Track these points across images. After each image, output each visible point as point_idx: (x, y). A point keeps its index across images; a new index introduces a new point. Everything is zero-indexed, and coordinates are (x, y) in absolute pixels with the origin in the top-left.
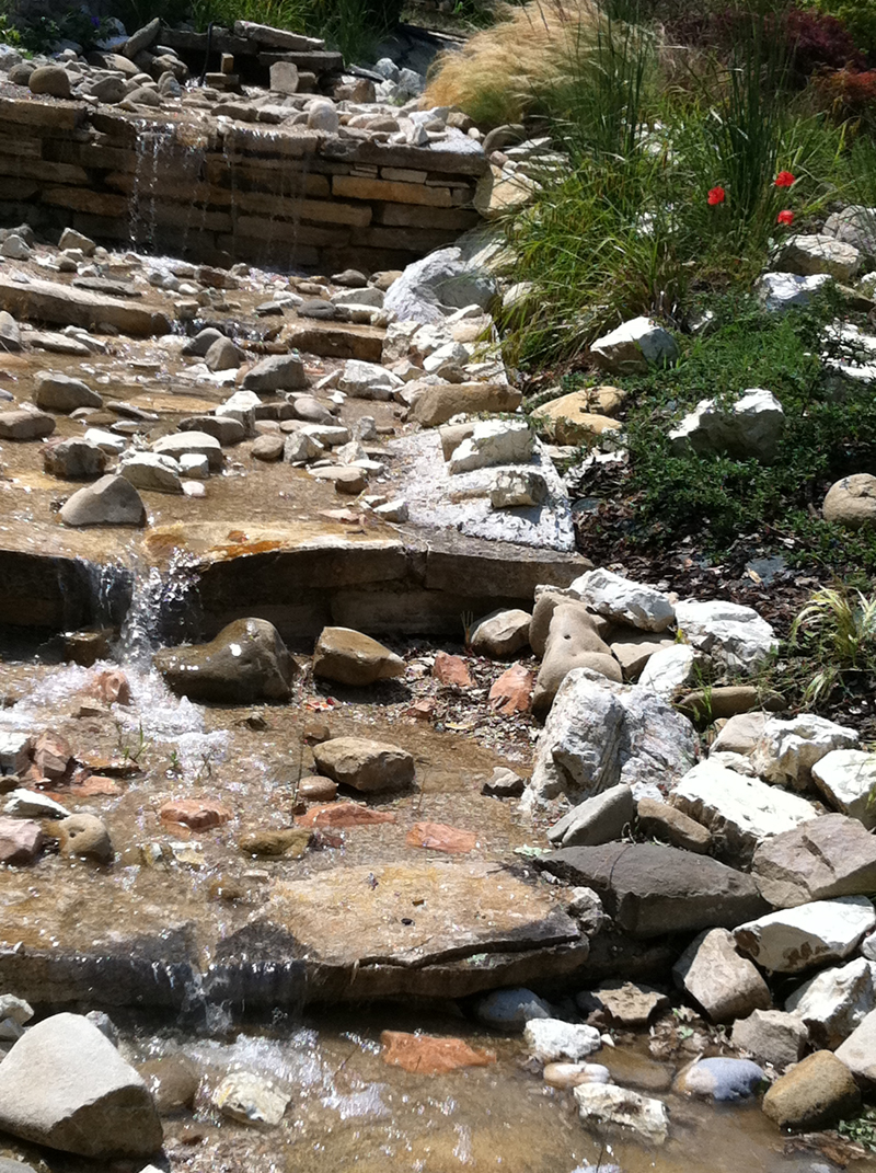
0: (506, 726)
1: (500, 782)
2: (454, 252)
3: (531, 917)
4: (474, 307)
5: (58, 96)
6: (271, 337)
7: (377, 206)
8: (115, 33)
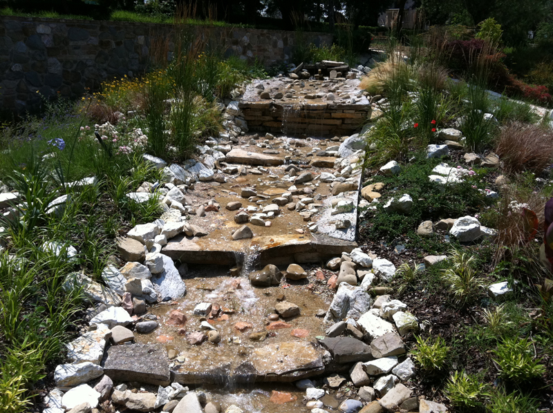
0: (329, 293)
1: (320, 314)
2: (357, 135)
3: (312, 360)
4: (360, 150)
5: (267, 99)
6: (308, 163)
7: (343, 119)
8: (292, 67)
